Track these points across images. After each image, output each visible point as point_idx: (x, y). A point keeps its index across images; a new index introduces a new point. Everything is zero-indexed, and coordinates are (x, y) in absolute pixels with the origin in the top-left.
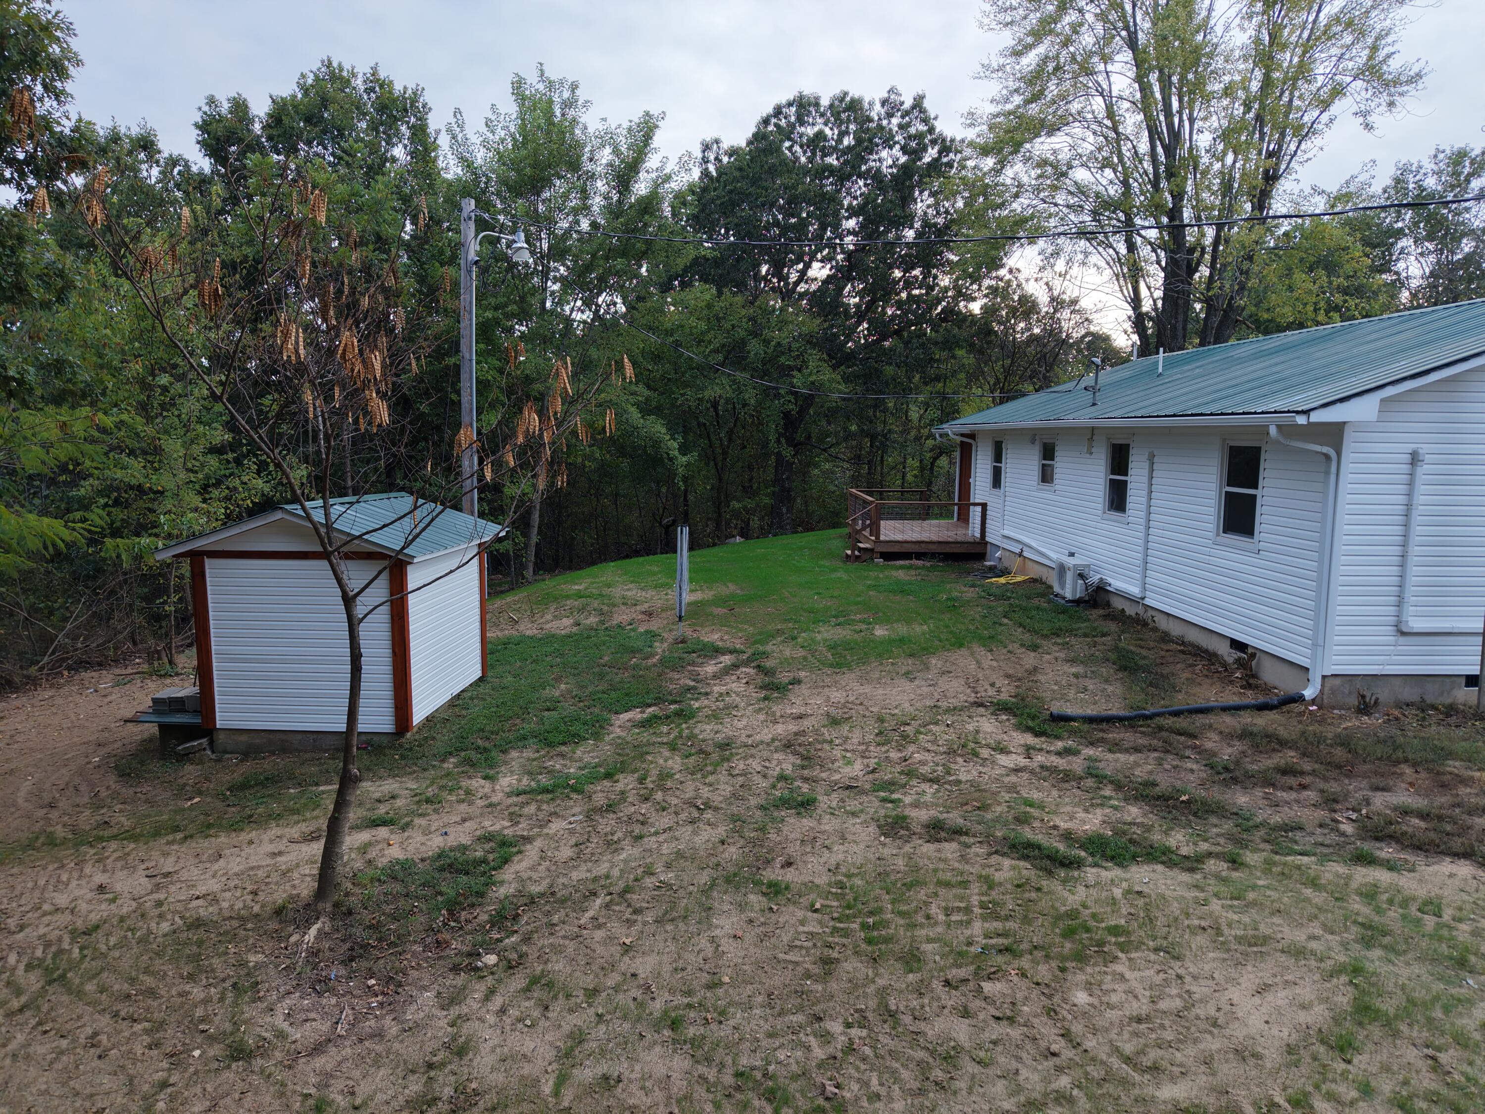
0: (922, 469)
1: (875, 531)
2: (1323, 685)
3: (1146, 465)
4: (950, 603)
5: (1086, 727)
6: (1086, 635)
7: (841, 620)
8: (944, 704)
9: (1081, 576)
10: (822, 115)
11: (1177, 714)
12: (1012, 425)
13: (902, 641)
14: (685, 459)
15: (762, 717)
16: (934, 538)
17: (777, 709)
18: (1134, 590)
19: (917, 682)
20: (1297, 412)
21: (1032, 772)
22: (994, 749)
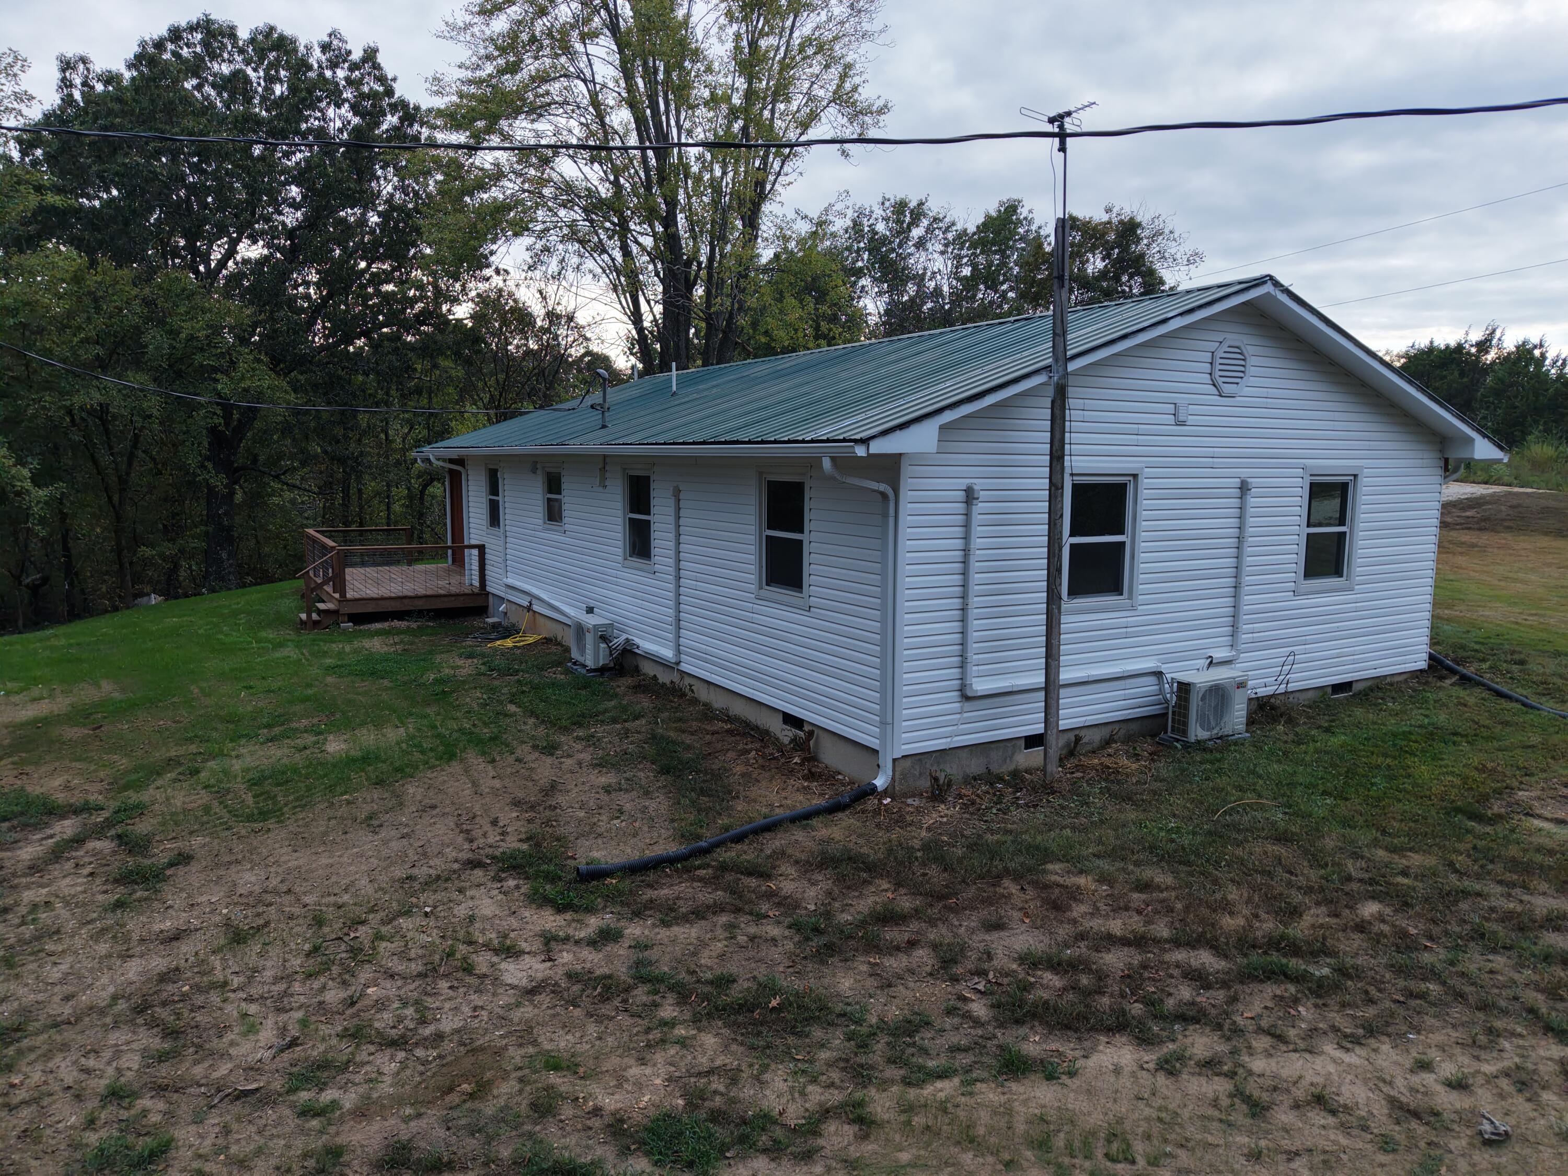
0: (410, 497)
1: (340, 585)
2: (894, 771)
3: (672, 502)
4: (438, 689)
5: (626, 884)
6: (614, 721)
7: (277, 730)
8: (422, 872)
9: (604, 638)
10: (241, 51)
11: (739, 839)
12: (506, 450)
13: (367, 759)
14: (42, 493)
15: (103, 948)
16: (421, 591)
17: (135, 924)
18: (668, 653)
19: (383, 834)
20: (855, 441)
21: (556, 991)
22: (496, 952)
